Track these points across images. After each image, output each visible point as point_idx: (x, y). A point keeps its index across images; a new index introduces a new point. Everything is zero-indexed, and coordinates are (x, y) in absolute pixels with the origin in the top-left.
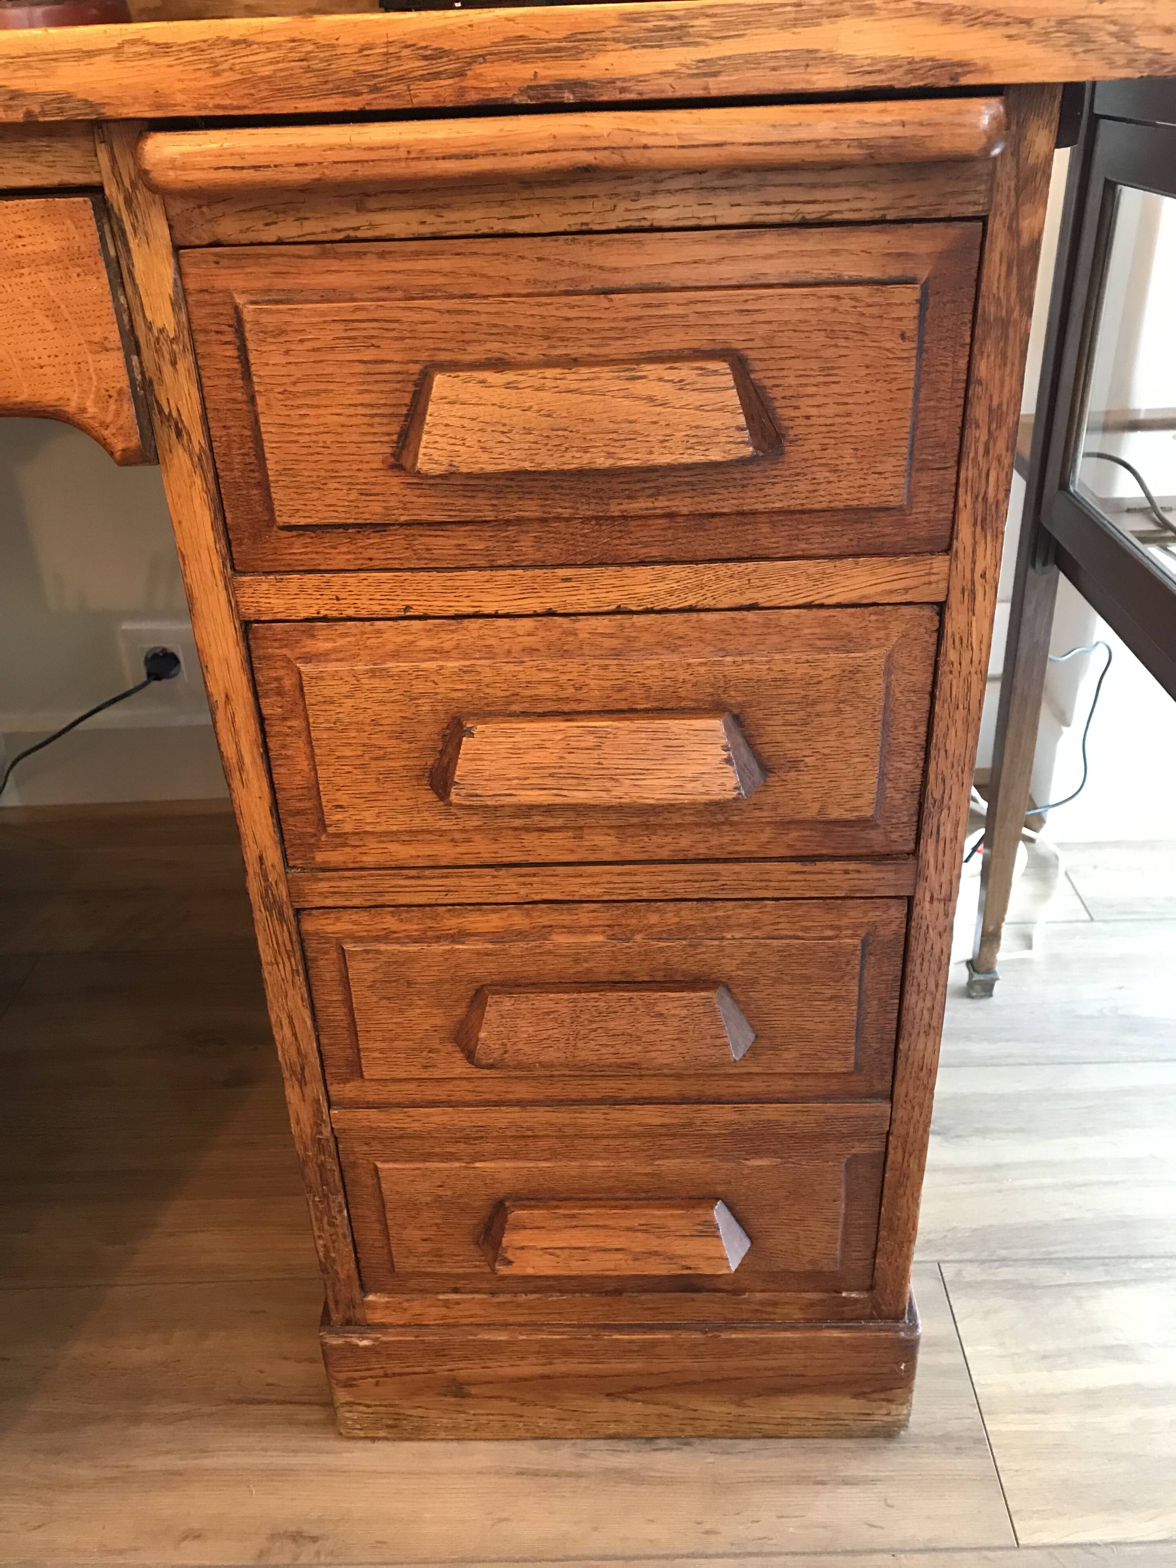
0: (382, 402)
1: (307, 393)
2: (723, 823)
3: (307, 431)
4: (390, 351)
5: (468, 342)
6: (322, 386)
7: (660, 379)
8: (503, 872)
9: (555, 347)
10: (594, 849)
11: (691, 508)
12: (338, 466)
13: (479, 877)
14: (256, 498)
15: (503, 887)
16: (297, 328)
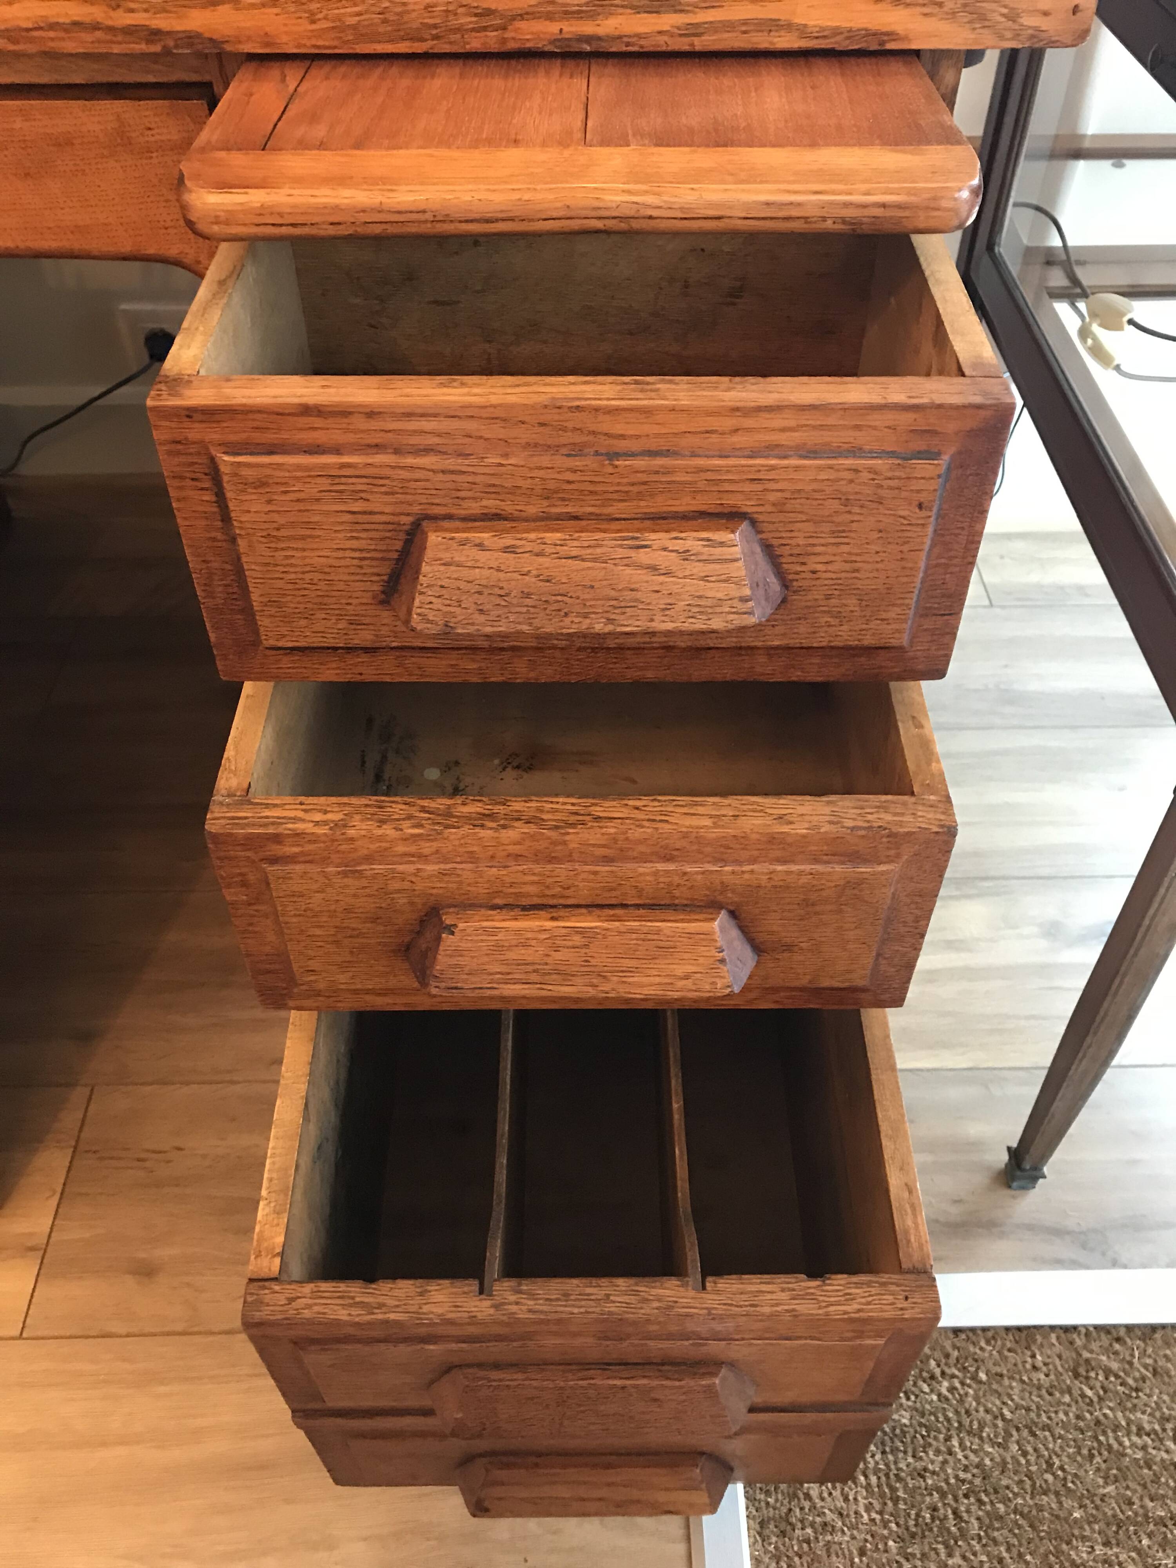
0: (373, 547)
1: (290, 538)
3: (292, 570)
4: (379, 503)
5: (463, 499)
6: (308, 532)
7: (665, 549)
9: (554, 506)
11: (689, 644)
12: (326, 600)
14: (241, 622)
16: (279, 480)
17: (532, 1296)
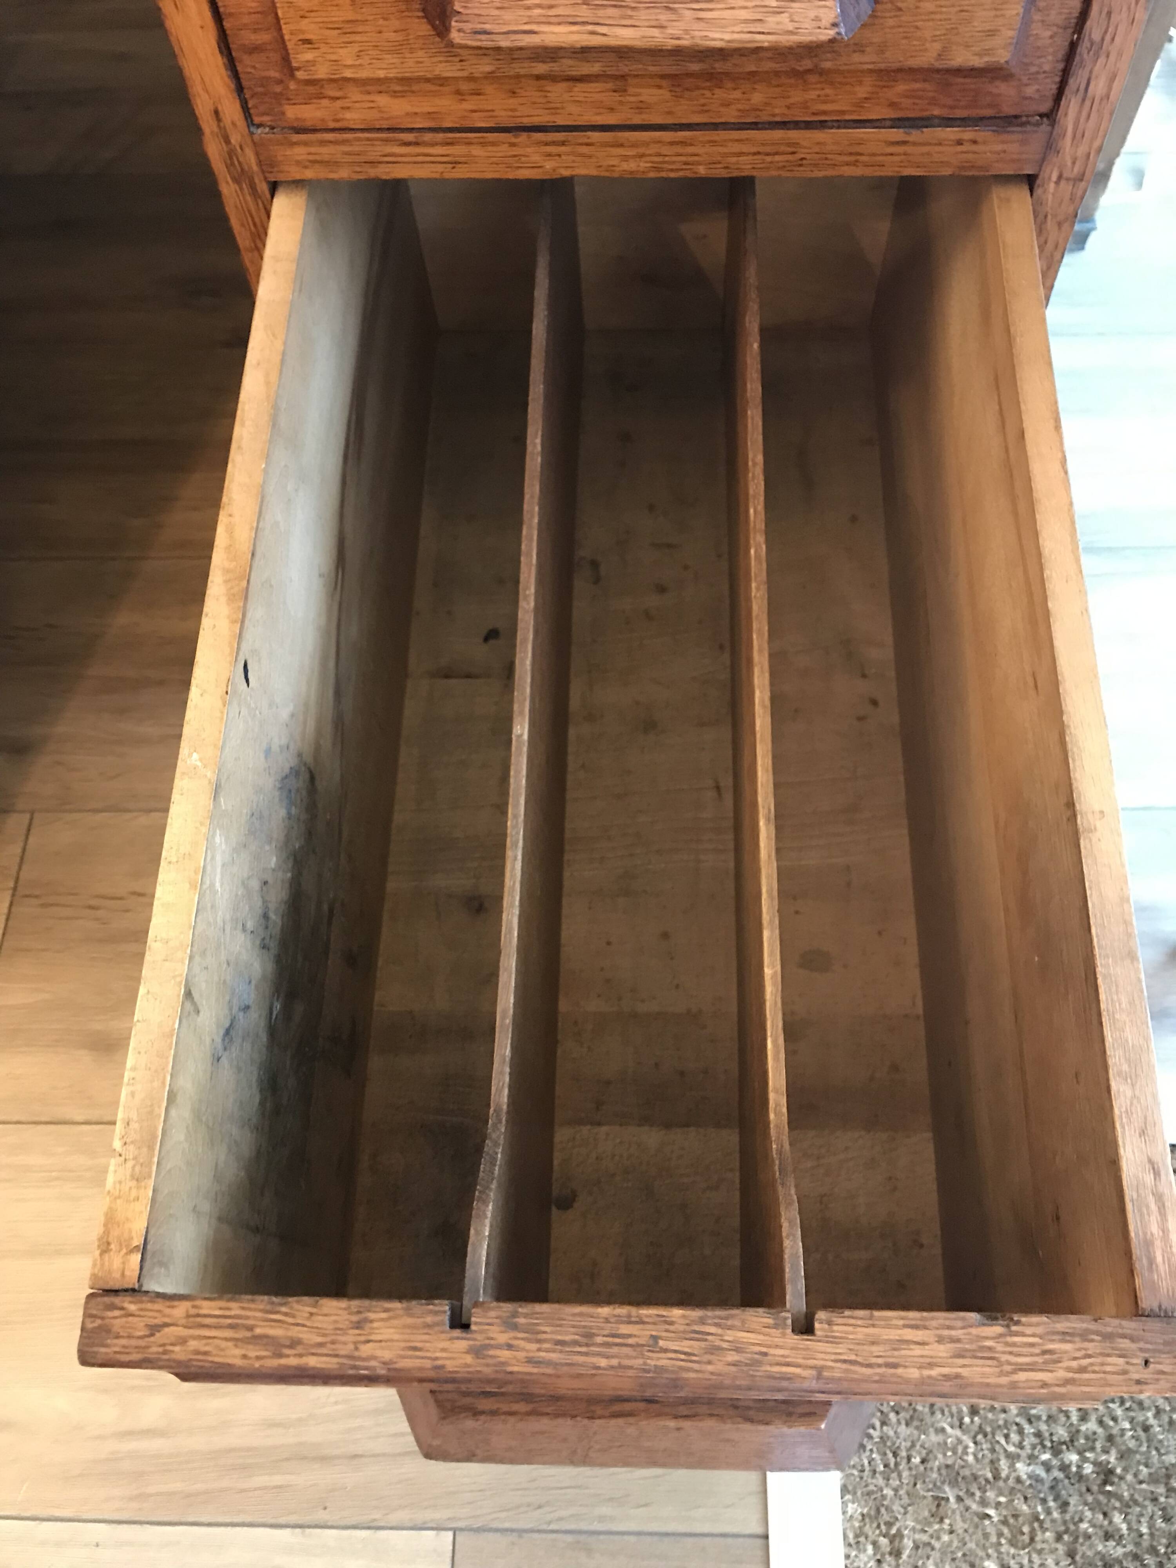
2: (809, 71)
8: (523, 137)
10: (641, 107)
13: (493, 144)
15: (523, 159)
17: (534, 1335)
